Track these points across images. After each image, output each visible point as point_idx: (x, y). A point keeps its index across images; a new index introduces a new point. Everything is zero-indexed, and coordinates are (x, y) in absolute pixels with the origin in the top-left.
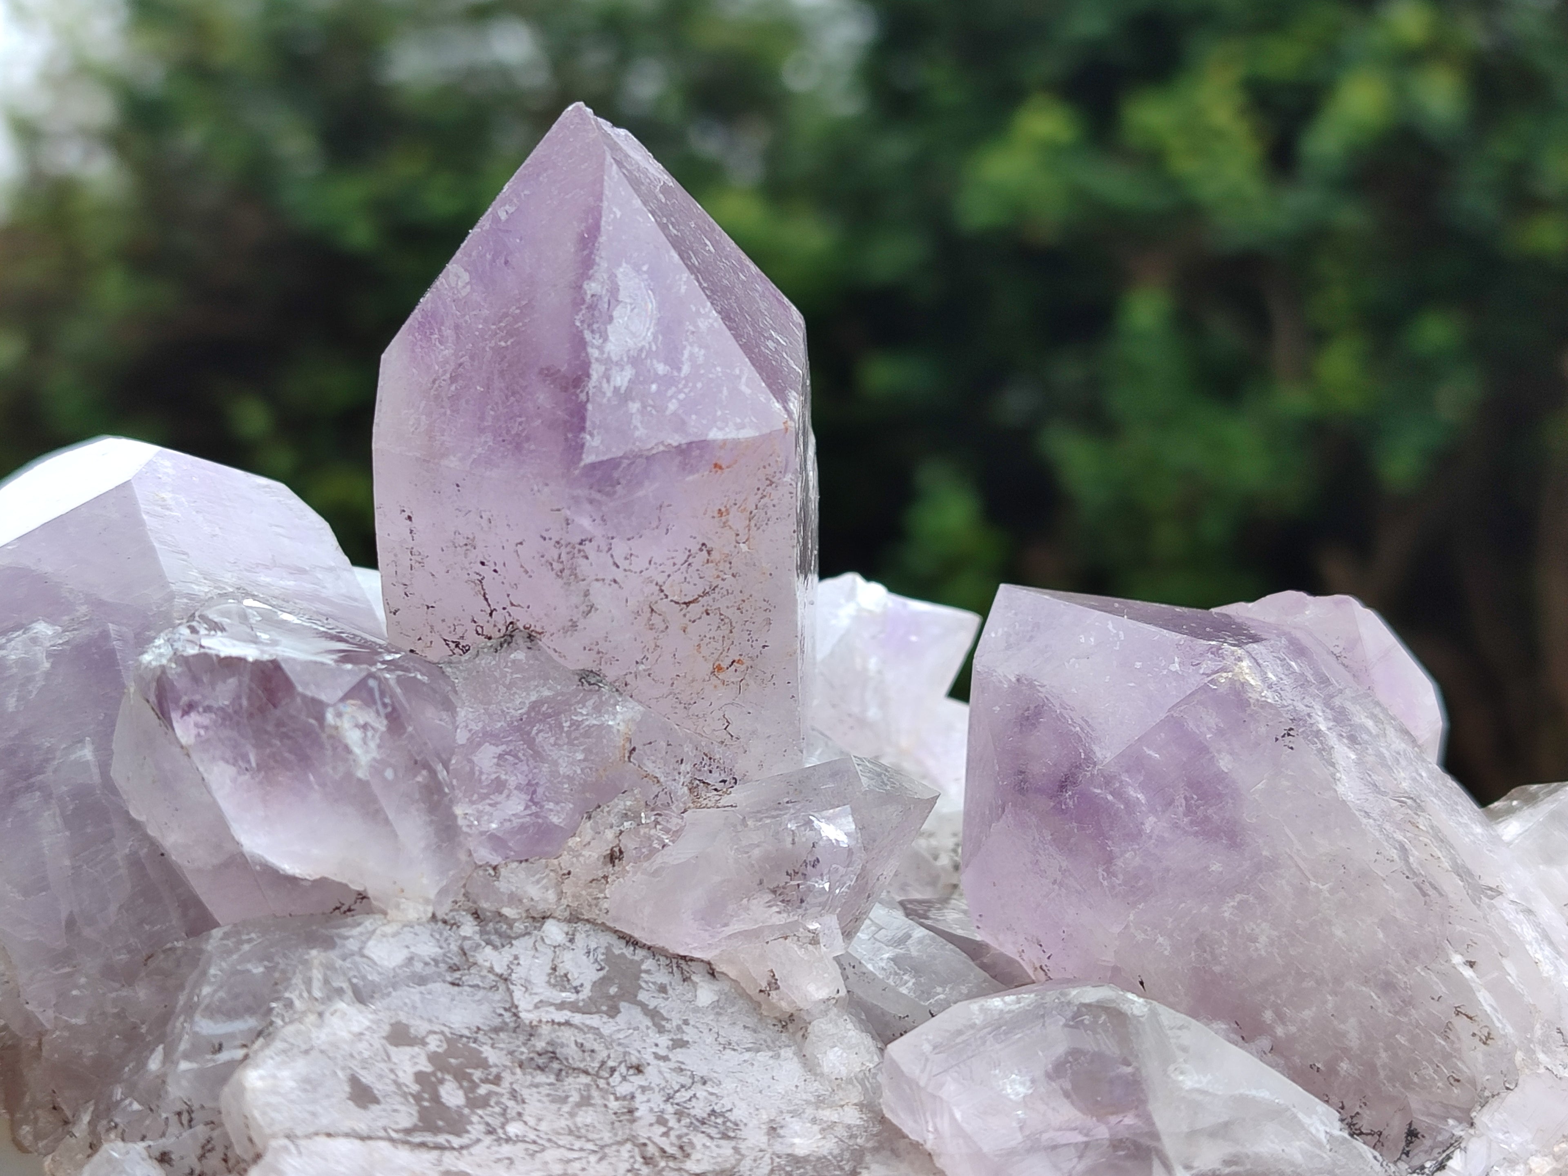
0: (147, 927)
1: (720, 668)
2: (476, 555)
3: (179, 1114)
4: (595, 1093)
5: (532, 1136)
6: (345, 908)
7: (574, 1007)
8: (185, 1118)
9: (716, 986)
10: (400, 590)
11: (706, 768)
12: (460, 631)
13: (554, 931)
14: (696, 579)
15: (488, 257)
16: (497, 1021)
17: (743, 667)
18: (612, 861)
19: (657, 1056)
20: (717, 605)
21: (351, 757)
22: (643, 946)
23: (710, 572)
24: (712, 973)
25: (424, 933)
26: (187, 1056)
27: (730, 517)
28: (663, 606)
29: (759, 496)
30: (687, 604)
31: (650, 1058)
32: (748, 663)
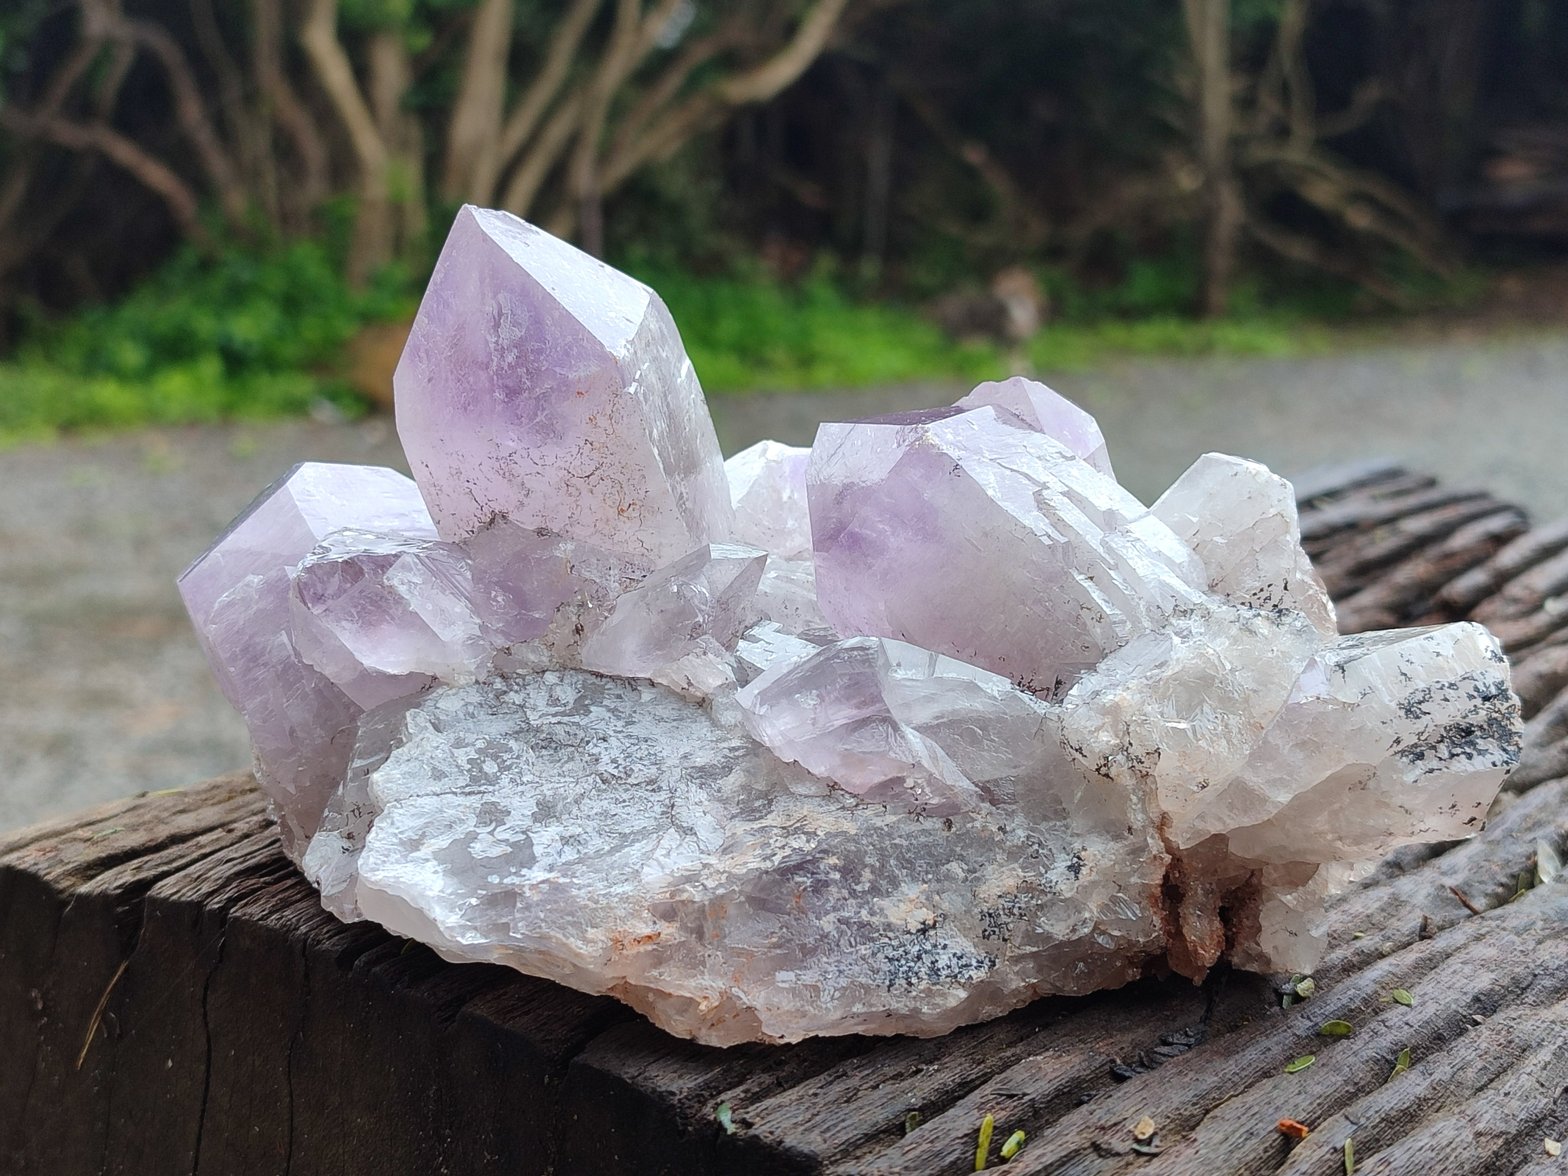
0: (329, 723)
1: (622, 510)
2: (463, 478)
3: (353, 811)
4: (576, 754)
5: (537, 779)
6: (427, 686)
7: (563, 714)
8: (357, 812)
9: (654, 690)
10: (436, 509)
11: (630, 570)
12: (471, 523)
13: (551, 678)
14: (588, 461)
15: (435, 306)
16: (517, 728)
17: (638, 507)
18: (578, 633)
19: (615, 732)
20: (607, 474)
21: (404, 601)
22: (607, 676)
23: (595, 455)
24: (653, 684)
25: (473, 691)
26: (352, 780)
27: (598, 421)
28: (574, 481)
29: (612, 404)
30: (588, 477)
31: (612, 733)
32: (639, 503)
